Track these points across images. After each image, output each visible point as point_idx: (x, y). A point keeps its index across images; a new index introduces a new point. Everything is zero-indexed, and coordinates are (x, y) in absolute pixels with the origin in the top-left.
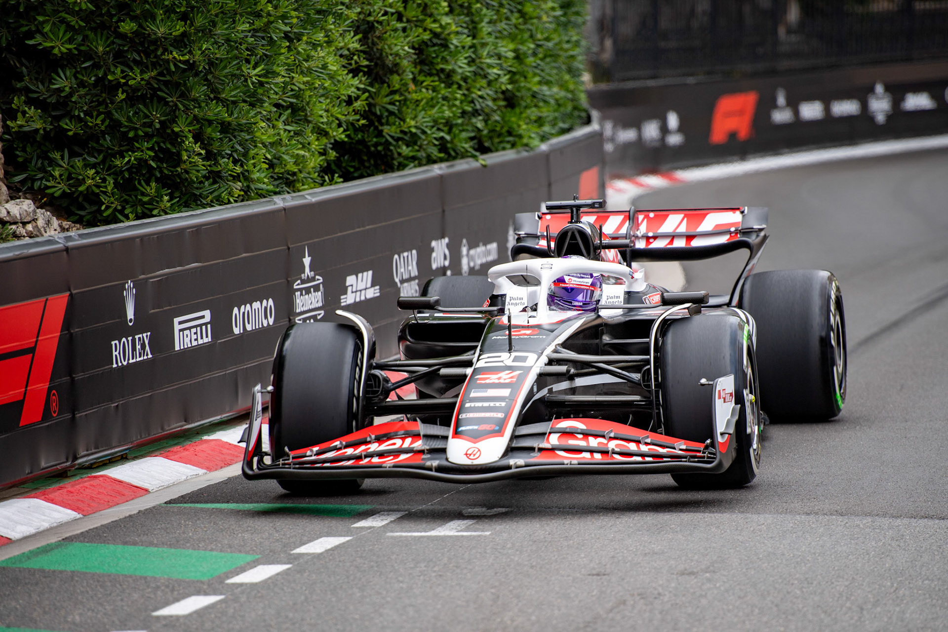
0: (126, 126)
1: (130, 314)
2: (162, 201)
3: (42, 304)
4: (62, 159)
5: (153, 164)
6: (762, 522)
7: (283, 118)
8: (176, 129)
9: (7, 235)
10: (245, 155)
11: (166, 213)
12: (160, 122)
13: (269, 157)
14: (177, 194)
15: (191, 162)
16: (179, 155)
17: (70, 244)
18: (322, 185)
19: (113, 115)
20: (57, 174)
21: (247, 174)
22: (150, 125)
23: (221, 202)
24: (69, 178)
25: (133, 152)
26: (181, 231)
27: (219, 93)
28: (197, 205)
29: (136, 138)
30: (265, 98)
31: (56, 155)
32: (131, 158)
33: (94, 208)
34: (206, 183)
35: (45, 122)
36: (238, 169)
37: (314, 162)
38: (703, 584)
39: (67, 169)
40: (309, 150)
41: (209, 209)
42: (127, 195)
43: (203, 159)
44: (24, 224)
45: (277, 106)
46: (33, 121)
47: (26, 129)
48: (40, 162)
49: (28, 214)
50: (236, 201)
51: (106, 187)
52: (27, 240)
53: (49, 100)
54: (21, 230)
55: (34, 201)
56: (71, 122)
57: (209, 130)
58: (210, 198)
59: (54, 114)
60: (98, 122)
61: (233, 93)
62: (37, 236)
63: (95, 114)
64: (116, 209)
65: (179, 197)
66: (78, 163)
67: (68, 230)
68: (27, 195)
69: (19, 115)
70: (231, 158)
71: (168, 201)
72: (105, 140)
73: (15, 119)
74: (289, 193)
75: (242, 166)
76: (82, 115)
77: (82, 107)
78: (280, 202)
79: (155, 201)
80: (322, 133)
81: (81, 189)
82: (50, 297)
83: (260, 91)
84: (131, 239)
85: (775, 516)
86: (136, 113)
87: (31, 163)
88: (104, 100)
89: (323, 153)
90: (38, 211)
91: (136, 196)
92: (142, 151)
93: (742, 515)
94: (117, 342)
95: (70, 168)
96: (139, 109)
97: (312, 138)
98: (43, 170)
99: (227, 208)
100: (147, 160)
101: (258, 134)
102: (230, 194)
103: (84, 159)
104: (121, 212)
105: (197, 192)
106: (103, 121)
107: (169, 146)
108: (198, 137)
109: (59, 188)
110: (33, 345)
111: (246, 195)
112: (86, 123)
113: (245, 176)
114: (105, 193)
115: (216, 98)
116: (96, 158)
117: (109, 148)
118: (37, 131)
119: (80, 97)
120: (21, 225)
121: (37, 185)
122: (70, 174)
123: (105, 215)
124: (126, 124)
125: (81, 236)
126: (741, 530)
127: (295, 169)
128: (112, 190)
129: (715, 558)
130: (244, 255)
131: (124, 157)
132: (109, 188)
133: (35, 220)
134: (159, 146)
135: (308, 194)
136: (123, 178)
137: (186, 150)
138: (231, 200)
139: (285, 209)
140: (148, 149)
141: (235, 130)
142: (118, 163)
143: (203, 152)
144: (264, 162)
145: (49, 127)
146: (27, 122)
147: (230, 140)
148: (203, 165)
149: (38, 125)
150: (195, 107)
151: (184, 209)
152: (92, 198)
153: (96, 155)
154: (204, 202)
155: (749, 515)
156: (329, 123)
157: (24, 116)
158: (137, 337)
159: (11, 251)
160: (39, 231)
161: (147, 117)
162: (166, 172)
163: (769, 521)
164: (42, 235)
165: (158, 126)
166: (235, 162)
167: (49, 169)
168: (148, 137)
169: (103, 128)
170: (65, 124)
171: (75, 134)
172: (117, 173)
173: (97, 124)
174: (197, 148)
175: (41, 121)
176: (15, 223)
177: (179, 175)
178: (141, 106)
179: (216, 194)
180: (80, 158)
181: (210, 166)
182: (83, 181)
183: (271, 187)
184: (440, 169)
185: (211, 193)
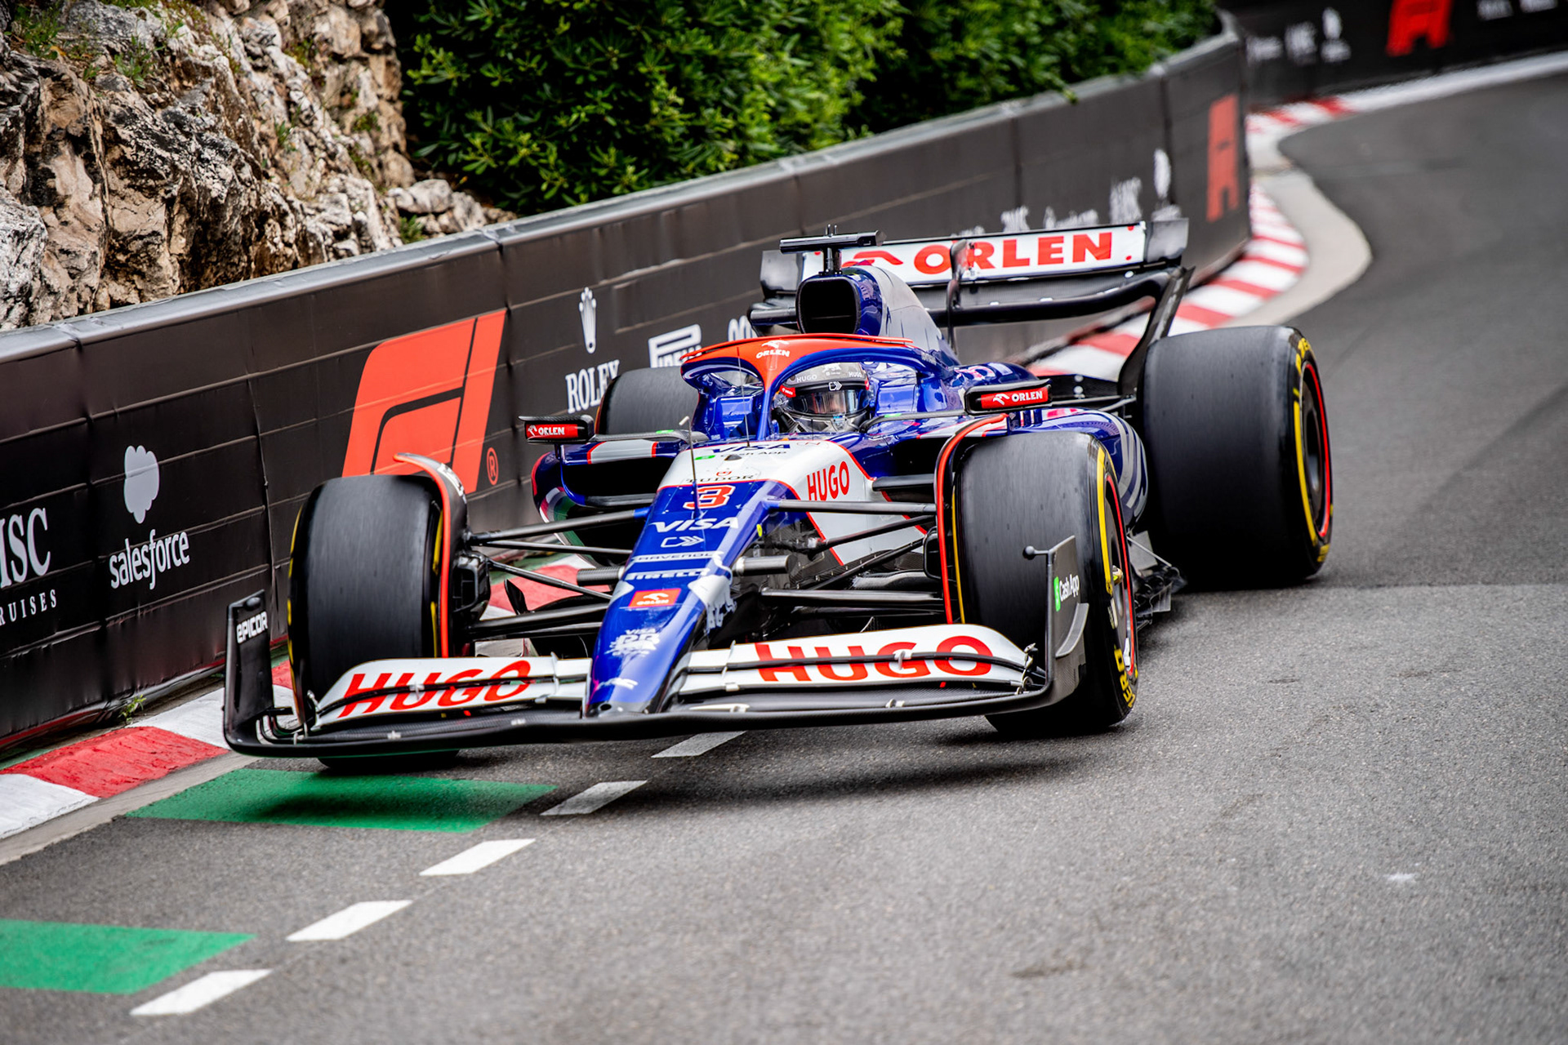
0: (571, 70)
1: (590, 336)
2: (625, 173)
3: (472, 326)
4: (485, 119)
5: (611, 121)
6: (1520, 595)
7: (789, 46)
8: (643, 70)
9: (415, 233)
10: (738, 101)
11: (632, 190)
12: (619, 61)
13: (772, 102)
14: (645, 163)
15: (663, 117)
16: (647, 106)
17: (505, 240)
18: (845, 139)
19: (552, 54)
20: (477, 142)
21: (741, 128)
22: (606, 65)
23: (709, 172)
24: (495, 146)
25: (583, 106)
26: (655, 215)
27: (700, 15)
28: (674, 177)
29: (588, 85)
30: (764, 19)
31: (477, 116)
32: (580, 114)
33: (531, 188)
34: (686, 145)
35: (459, 69)
36: (729, 122)
37: (834, 108)
38: (1440, 689)
39: (491, 135)
40: (827, 91)
41: (691, 182)
42: (576, 167)
43: (681, 112)
44: (437, 215)
45: (779, 28)
46: (443, 69)
47: (433, 81)
48: (454, 126)
49: (441, 201)
50: (727, 169)
51: (546, 157)
52: (442, 238)
53: (464, 38)
54: (432, 224)
55: (450, 181)
56: (495, 67)
57: (688, 69)
58: (691, 166)
59: (471, 56)
60: (533, 65)
61: (719, 15)
62: (454, 232)
63: (528, 54)
64: (561, 189)
65: (650, 167)
66: (508, 125)
67: (496, 221)
68: (440, 175)
69: (424, 61)
70: (719, 109)
71: (635, 173)
72: (543, 90)
73: (418, 67)
74: (800, 153)
75: (735, 118)
76: (510, 56)
77: (510, 46)
78: (790, 167)
79: (615, 174)
80: (842, 65)
81: (513, 162)
82: (481, 317)
83: (757, 9)
84: (588, 229)
85: (1538, 586)
86: (585, 50)
87: (442, 128)
88: (541, 33)
89: (845, 95)
90: (457, 196)
91: (589, 169)
92: (595, 103)
93: (1488, 588)
94: (573, 376)
95: (497, 134)
96: (591, 45)
97: (831, 72)
98: (459, 137)
99: (716, 180)
100: (601, 117)
101: (755, 72)
102: (719, 159)
103: (516, 120)
104: (570, 192)
105: (674, 158)
106: (539, 64)
107: (632, 94)
108: (673, 79)
109: (481, 163)
110: (460, 385)
111: (743, 159)
112: (516, 66)
113: (739, 132)
114: (546, 166)
115: (696, 24)
116: (532, 116)
117: (548, 102)
118: (449, 82)
119: (507, 31)
120: (432, 217)
121: (451, 159)
122: (496, 141)
123: (548, 196)
124: (571, 65)
125: (518, 228)
126: (1489, 609)
127: (808, 119)
128: (556, 160)
129: (1454, 651)
130: (743, 245)
131: (570, 114)
132: (552, 159)
133: (450, 209)
134: (619, 95)
135: (831, 154)
136: (570, 143)
137: (657, 99)
138: (721, 167)
139: (796, 178)
140: (604, 100)
141: (722, 67)
142: (562, 122)
143: (680, 101)
144: (765, 111)
145: (465, 76)
146: (435, 70)
147: (718, 82)
148: (682, 120)
149: (449, 74)
150: (667, 37)
151: (656, 183)
152: (529, 173)
153: (531, 112)
154: (684, 171)
155: (1499, 587)
156: (851, 52)
157: (430, 62)
158: (601, 368)
159: (426, 254)
160: (457, 224)
161: (599, 54)
162: (630, 131)
163: (1530, 595)
164: (461, 230)
165: (616, 67)
166: (726, 112)
167: (467, 135)
168: (602, 84)
169: (540, 73)
170: (489, 71)
171: (502, 84)
172: (561, 136)
173: (531, 69)
174: (672, 96)
175: (455, 68)
176: (424, 214)
177: (648, 135)
178: (592, 40)
179: (699, 160)
180: (510, 119)
181: (690, 120)
182: (514, 151)
183: (774, 148)
184: (1012, 108)
185: (693, 159)
